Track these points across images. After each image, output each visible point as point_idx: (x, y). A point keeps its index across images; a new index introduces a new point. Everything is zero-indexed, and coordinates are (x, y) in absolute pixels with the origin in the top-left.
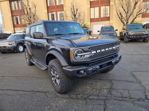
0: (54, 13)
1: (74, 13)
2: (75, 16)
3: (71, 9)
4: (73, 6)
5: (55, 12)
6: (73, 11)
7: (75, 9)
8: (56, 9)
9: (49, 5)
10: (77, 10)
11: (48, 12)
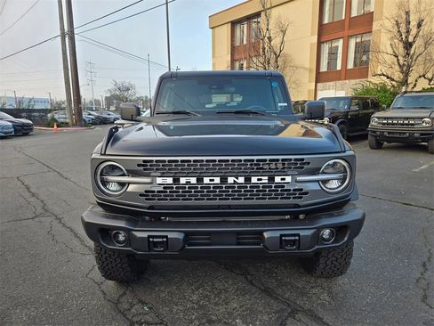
0: (340, 43)
1: (406, 37)
2: (408, 45)
3: (398, 24)
4: (407, 13)
5: (341, 41)
6: (403, 30)
7: (413, 23)
8: (346, 31)
9: (326, 21)
10: (419, 26)
11: (320, 43)
